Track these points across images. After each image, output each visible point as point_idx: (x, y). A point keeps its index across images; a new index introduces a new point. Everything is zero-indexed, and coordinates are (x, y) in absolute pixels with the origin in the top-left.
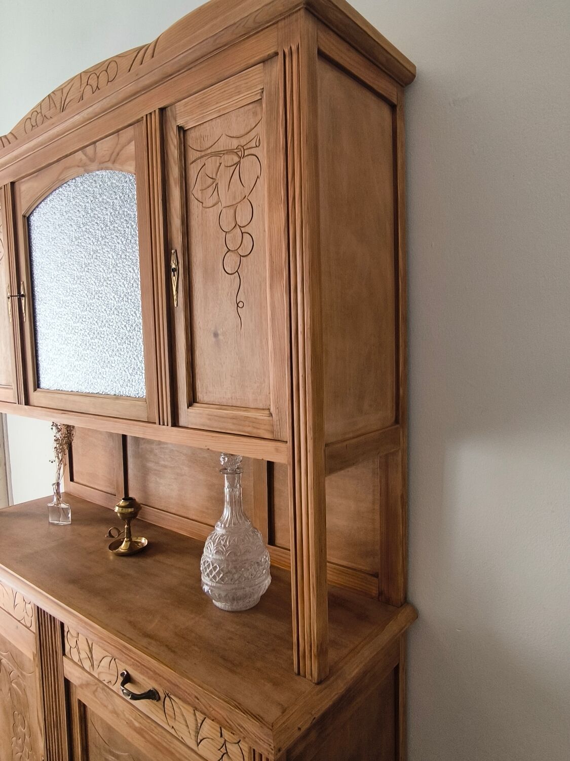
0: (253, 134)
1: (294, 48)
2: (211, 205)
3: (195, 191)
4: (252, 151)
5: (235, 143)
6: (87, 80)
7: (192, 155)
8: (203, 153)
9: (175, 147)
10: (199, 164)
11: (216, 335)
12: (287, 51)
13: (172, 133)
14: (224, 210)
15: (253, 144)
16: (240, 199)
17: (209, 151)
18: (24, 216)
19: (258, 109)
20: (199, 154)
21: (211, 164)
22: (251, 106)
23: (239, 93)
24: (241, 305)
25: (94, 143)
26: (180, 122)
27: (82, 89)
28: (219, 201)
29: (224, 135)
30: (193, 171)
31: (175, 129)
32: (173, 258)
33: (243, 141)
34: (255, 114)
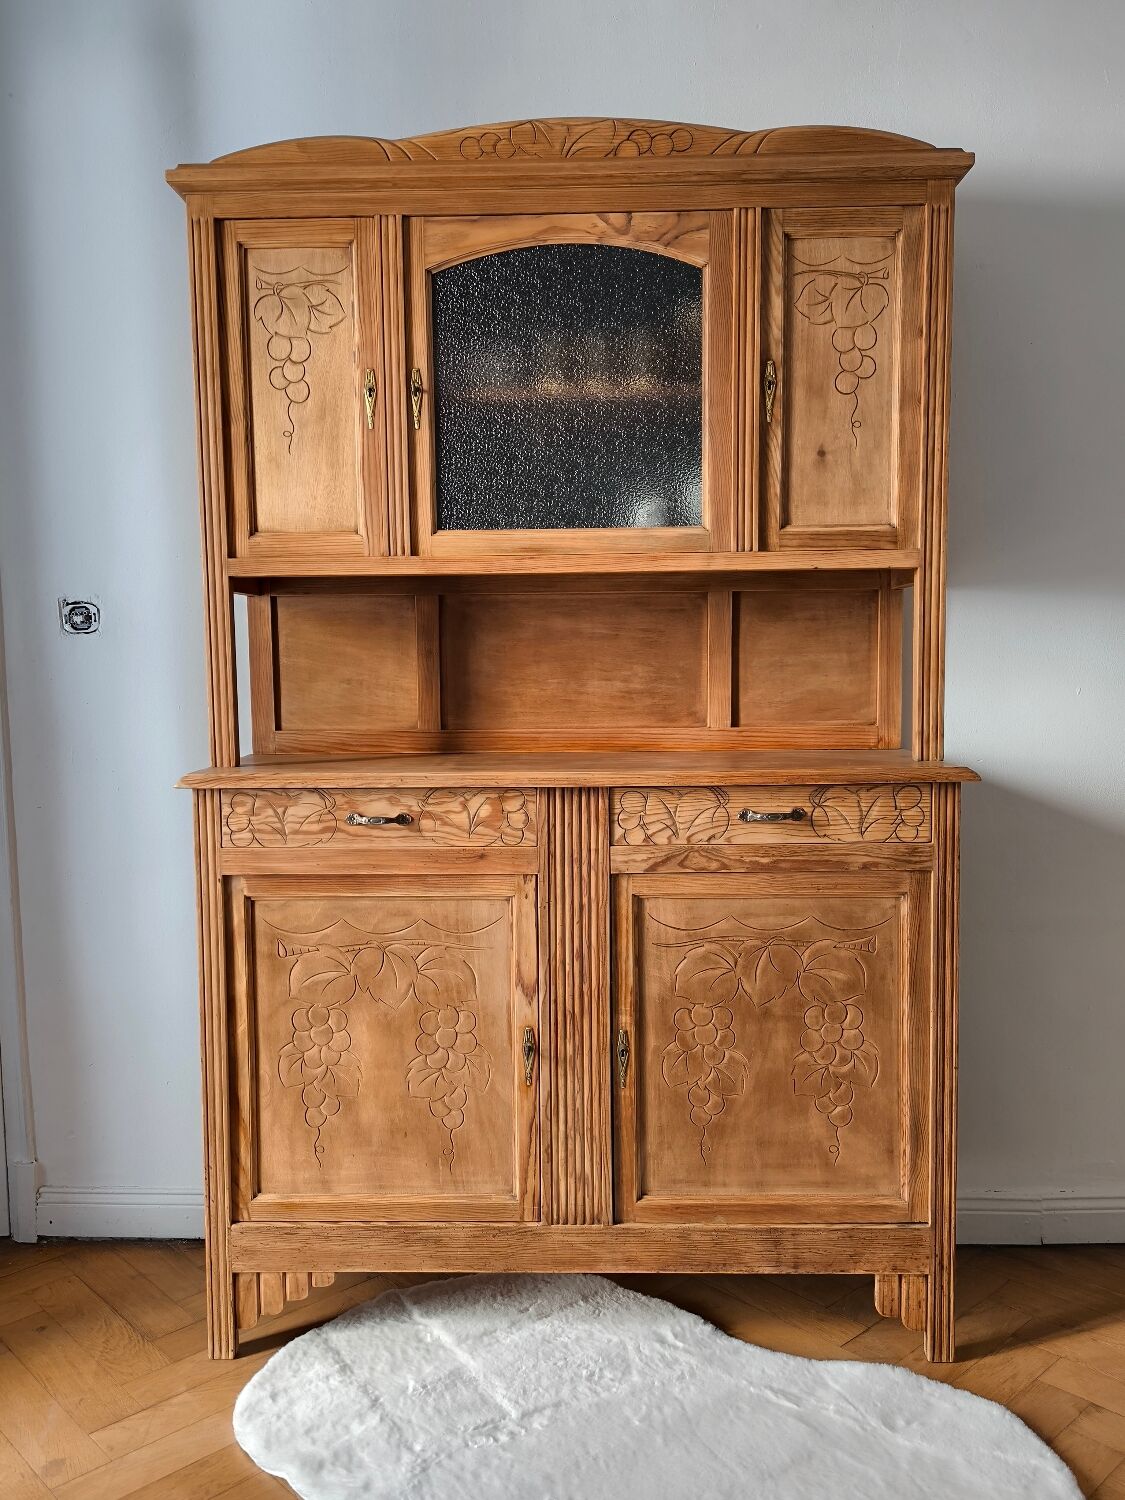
0: (880, 265)
1: (943, 207)
2: (822, 321)
3: (801, 305)
4: (879, 281)
5: (857, 269)
6: (628, 134)
7: (799, 267)
8: (812, 268)
9: (779, 253)
10: (807, 278)
11: (822, 453)
12: (936, 208)
13: (775, 238)
14: (839, 331)
15: (880, 274)
16: (860, 323)
17: (822, 268)
18: (428, 271)
19: (889, 246)
20: (806, 268)
21: (824, 283)
22: (879, 239)
23: (873, 225)
24: (857, 424)
25: (630, 212)
26: (788, 230)
27: (617, 142)
28: (833, 320)
29: (843, 259)
30: (799, 283)
31: (781, 235)
32: (770, 369)
33: (868, 269)
34: (885, 248)
